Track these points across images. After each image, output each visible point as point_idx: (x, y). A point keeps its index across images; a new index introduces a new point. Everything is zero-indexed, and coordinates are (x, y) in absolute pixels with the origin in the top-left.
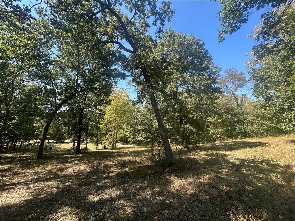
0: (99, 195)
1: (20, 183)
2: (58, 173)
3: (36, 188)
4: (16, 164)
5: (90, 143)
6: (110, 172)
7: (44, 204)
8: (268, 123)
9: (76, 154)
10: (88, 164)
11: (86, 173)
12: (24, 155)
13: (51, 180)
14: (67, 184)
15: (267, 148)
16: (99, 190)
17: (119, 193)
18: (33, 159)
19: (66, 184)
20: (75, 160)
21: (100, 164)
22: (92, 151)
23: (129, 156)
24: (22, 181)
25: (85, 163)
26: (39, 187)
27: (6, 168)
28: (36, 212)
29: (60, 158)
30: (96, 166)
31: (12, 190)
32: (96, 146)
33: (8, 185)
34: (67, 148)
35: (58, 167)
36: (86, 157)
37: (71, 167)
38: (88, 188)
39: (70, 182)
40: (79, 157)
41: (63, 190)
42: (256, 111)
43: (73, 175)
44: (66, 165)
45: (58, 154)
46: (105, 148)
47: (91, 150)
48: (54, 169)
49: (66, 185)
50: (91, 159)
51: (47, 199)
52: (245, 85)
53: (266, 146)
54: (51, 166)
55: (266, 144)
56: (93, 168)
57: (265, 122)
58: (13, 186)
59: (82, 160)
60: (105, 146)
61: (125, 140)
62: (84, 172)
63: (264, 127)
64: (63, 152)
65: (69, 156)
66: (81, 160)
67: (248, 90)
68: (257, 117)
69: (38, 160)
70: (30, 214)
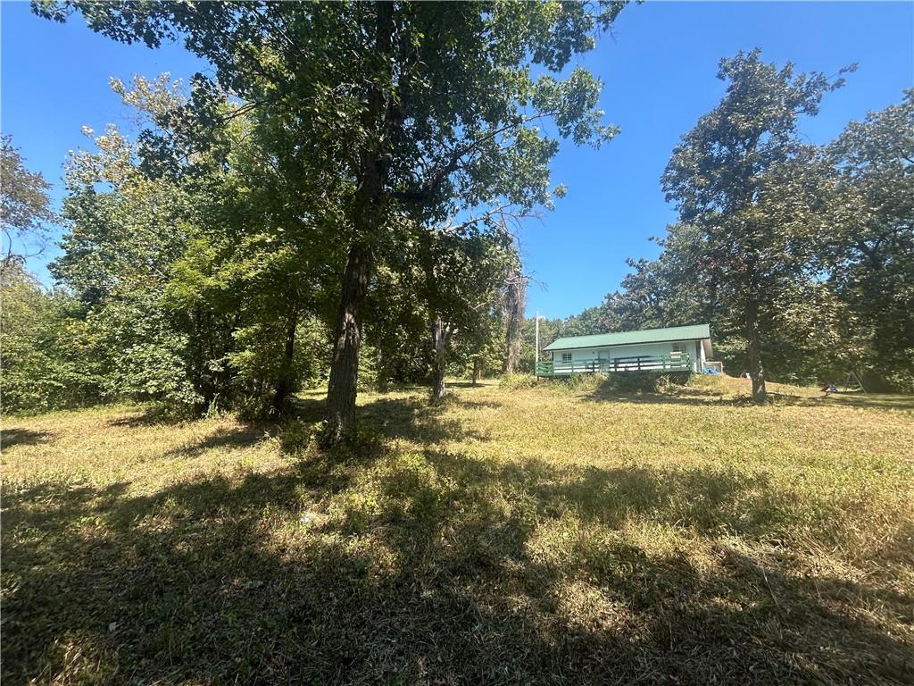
8: (65, 370)
15: (47, 448)
42: (39, 325)
52: (34, 223)
53: (41, 442)
55: (44, 434)
57: (59, 364)
63: (50, 379)
67: (37, 244)
68: (36, 345)
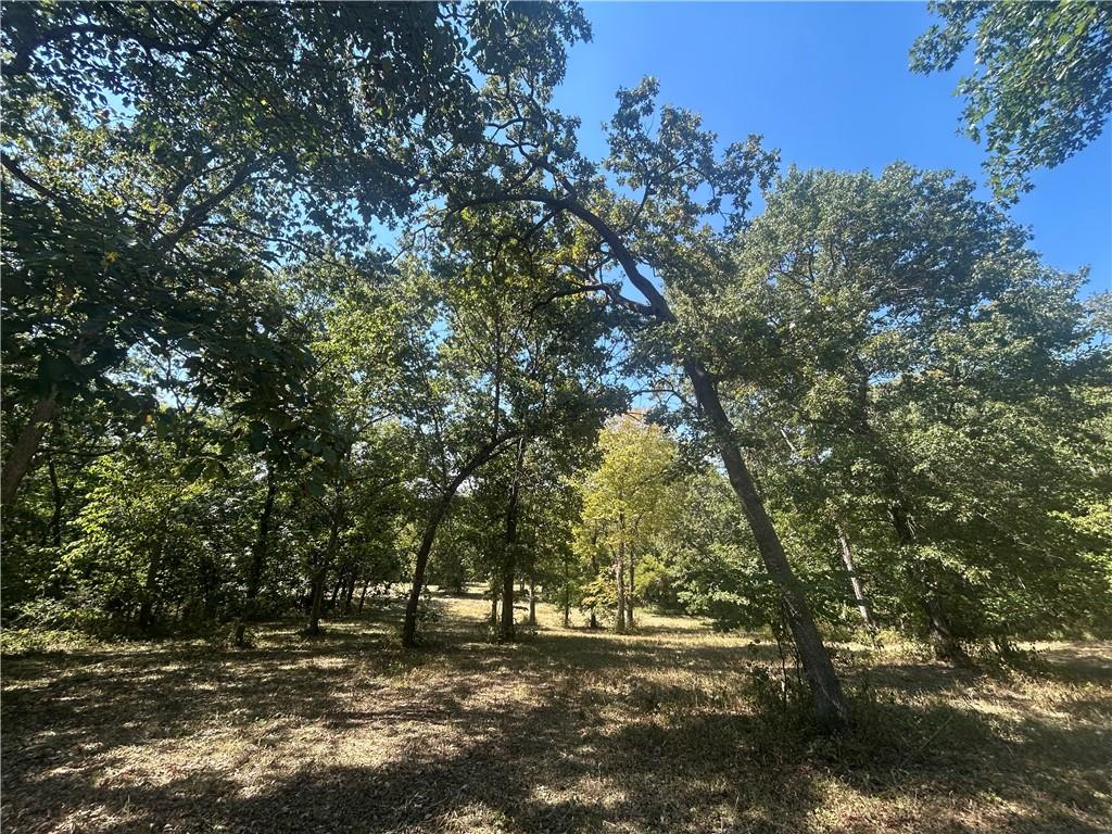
0: (563, 789)
1: (375, 714)
2: (457, 699)
3: (410, 735)
4: (359, 658)
5: (544, 600)
6: (601, 722)
7: (431, 784)
9: (501, 643)
10: (536, 683)
11: (529, 713)
12: (371, 632)
13: (440, 718)
14: (480, 738)
16: (564, 776)
17: (623, 797)
18: (395, 646)
19: (478, 738)
20: (499, 664)
21: (572, 685)
22: (550, 633)
23: (677, 666)
24: (379, 709)
25: (527, 678)
26: (417, 735)
27: (340, 666)
28: (416, 800)
29: (458, 651)
30: (559, 694)
31: (362, 732)
32: (561, 614)
33: (352, 716)
34: (475, 615)
35: (455, 679)
36: (532, 654)
37: (487, 685)
38: (535, 764)
39: (487, 732)
40: (510, 653)
41: (471, 754)
43: (493, 712)
44: (476, 676)
45: (453, 638)
46: (594, 625)
47: (547, 629)
48: (446, 686)
49: (476, 742)
50: (545, 665)
51: (437, 771)
54: (438, 675)
56: (550, 697)
58: (361, 721)
59: (517, 666)
60: (593, 617)
61: (665, 599)
62: (524, 707)
64: (464, 630)
65: (482, 646)
66: (516, 664)
69: (407, 652)
70: (404, 802)
